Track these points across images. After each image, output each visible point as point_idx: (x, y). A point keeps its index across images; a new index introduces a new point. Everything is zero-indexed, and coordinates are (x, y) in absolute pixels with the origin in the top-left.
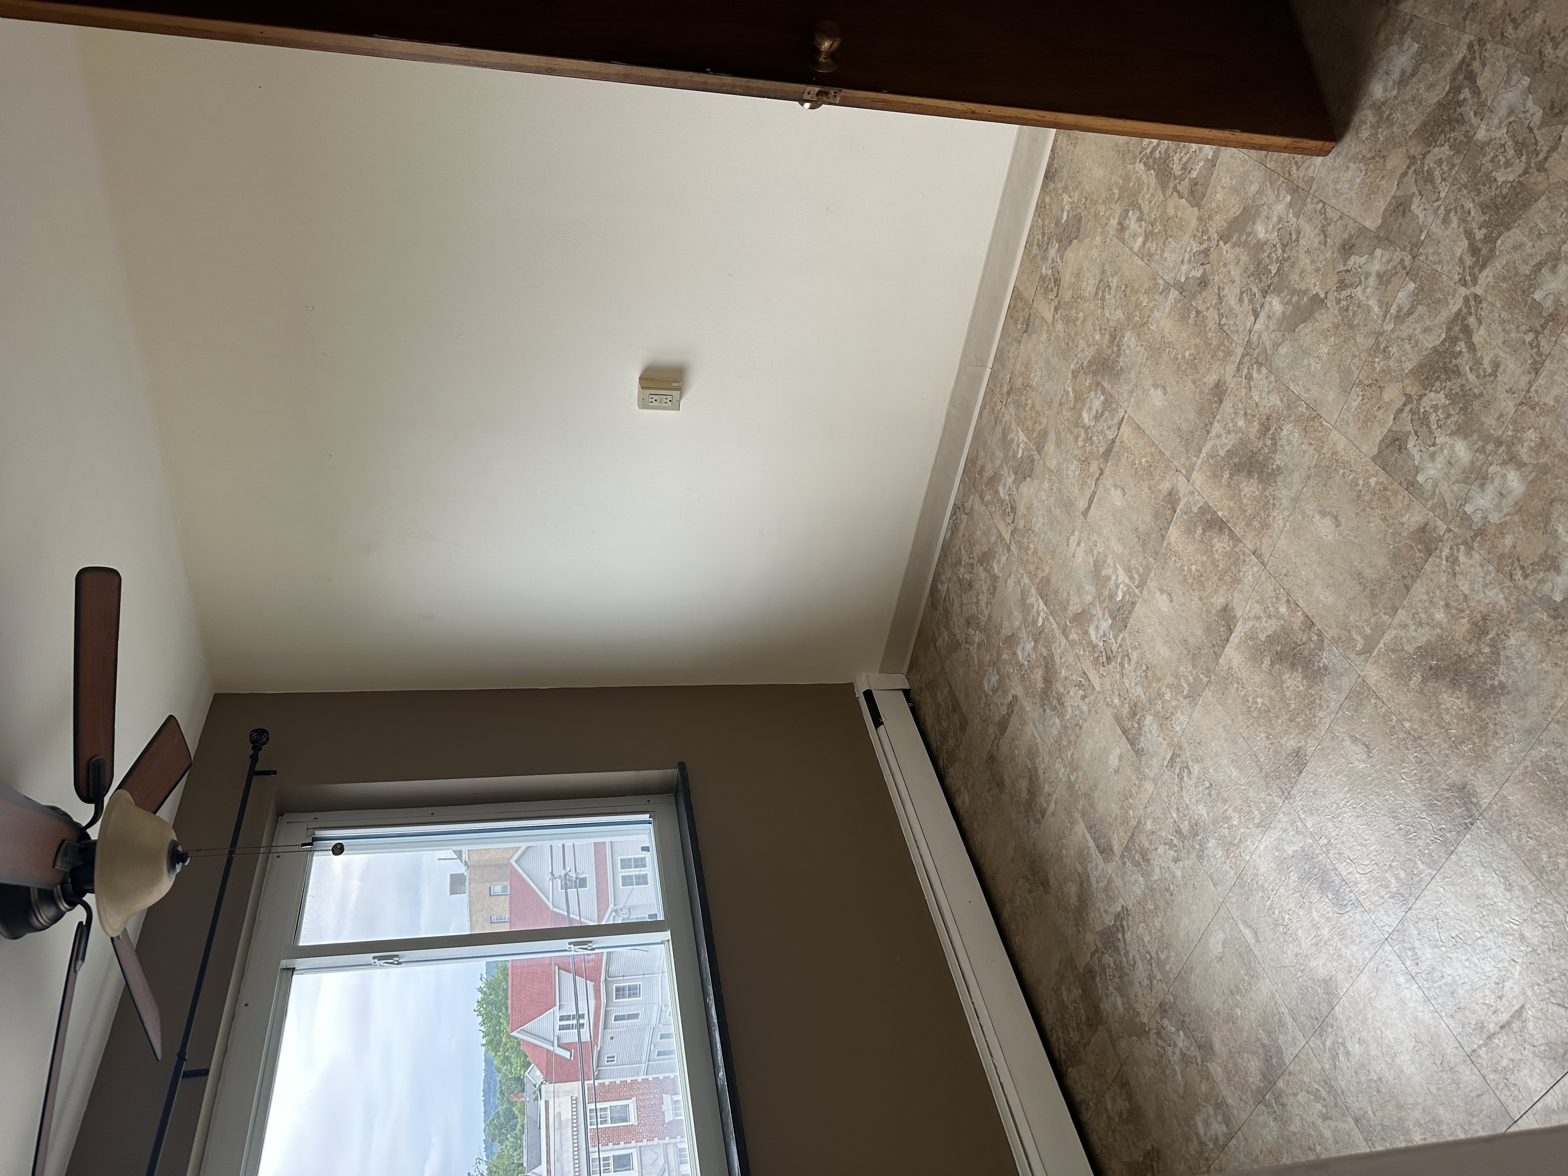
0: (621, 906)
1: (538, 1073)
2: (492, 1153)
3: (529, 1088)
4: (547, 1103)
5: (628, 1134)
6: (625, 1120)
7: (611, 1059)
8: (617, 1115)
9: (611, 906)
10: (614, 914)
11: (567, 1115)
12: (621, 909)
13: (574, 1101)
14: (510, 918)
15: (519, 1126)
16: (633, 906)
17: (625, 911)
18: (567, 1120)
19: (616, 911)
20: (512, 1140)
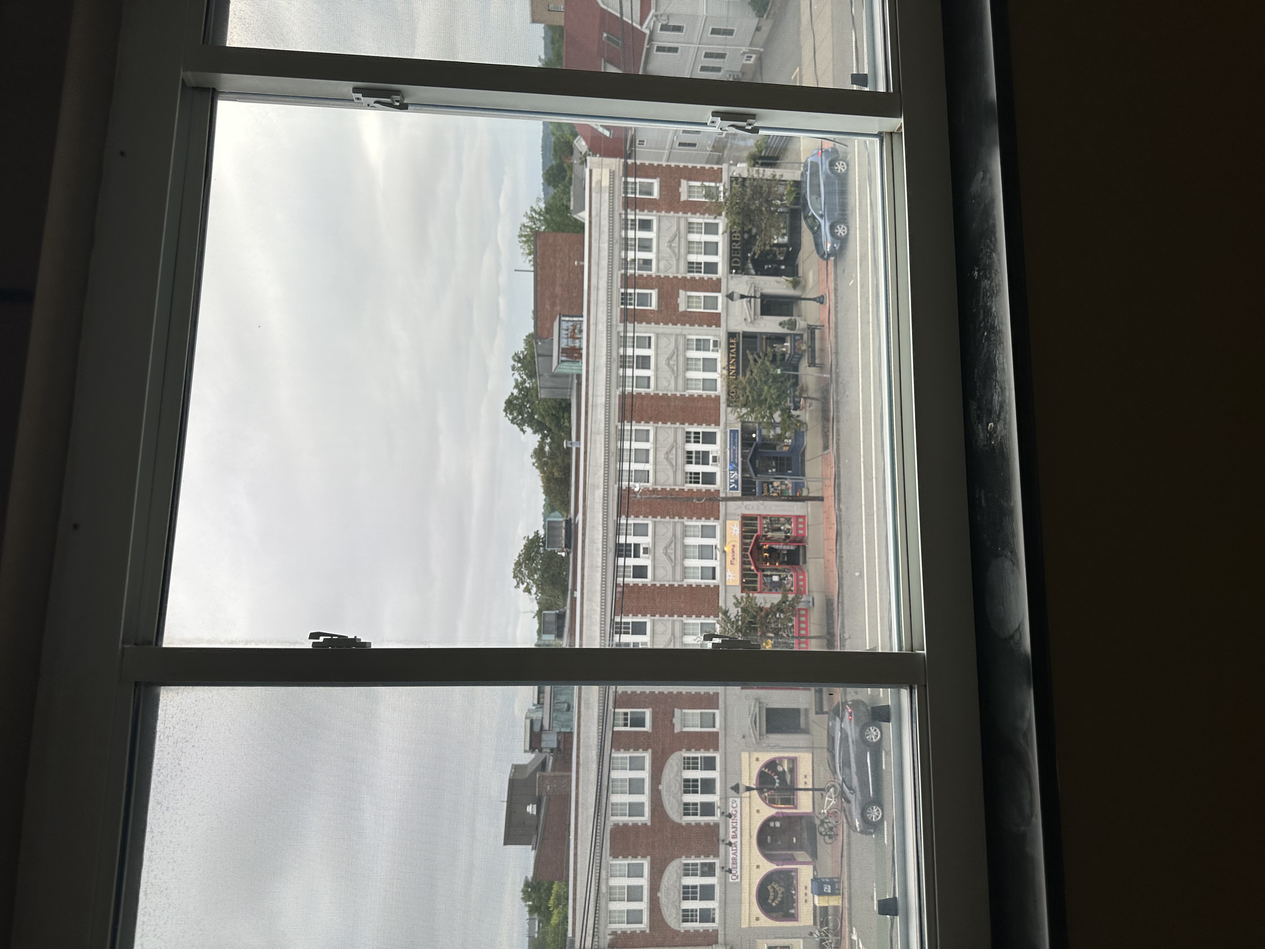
0: (661, 12)
1: (584, 143)
2: (548, 193)
3: (576, 154)
4: (591, 171)
5: (651, 205)
6: (650, 193)
7: (642, 142)
8: (644, 189)
9: (653, 11)
10: (654, 19)
11: (606, 183)
12: (661, 15)
13: (612, 174)
14: (565, 8)
15: (567, 178)
16: (671, 14)
17: (664, 18)
18: (606, 187)
19: (656, 16)
20: (562, 188)
